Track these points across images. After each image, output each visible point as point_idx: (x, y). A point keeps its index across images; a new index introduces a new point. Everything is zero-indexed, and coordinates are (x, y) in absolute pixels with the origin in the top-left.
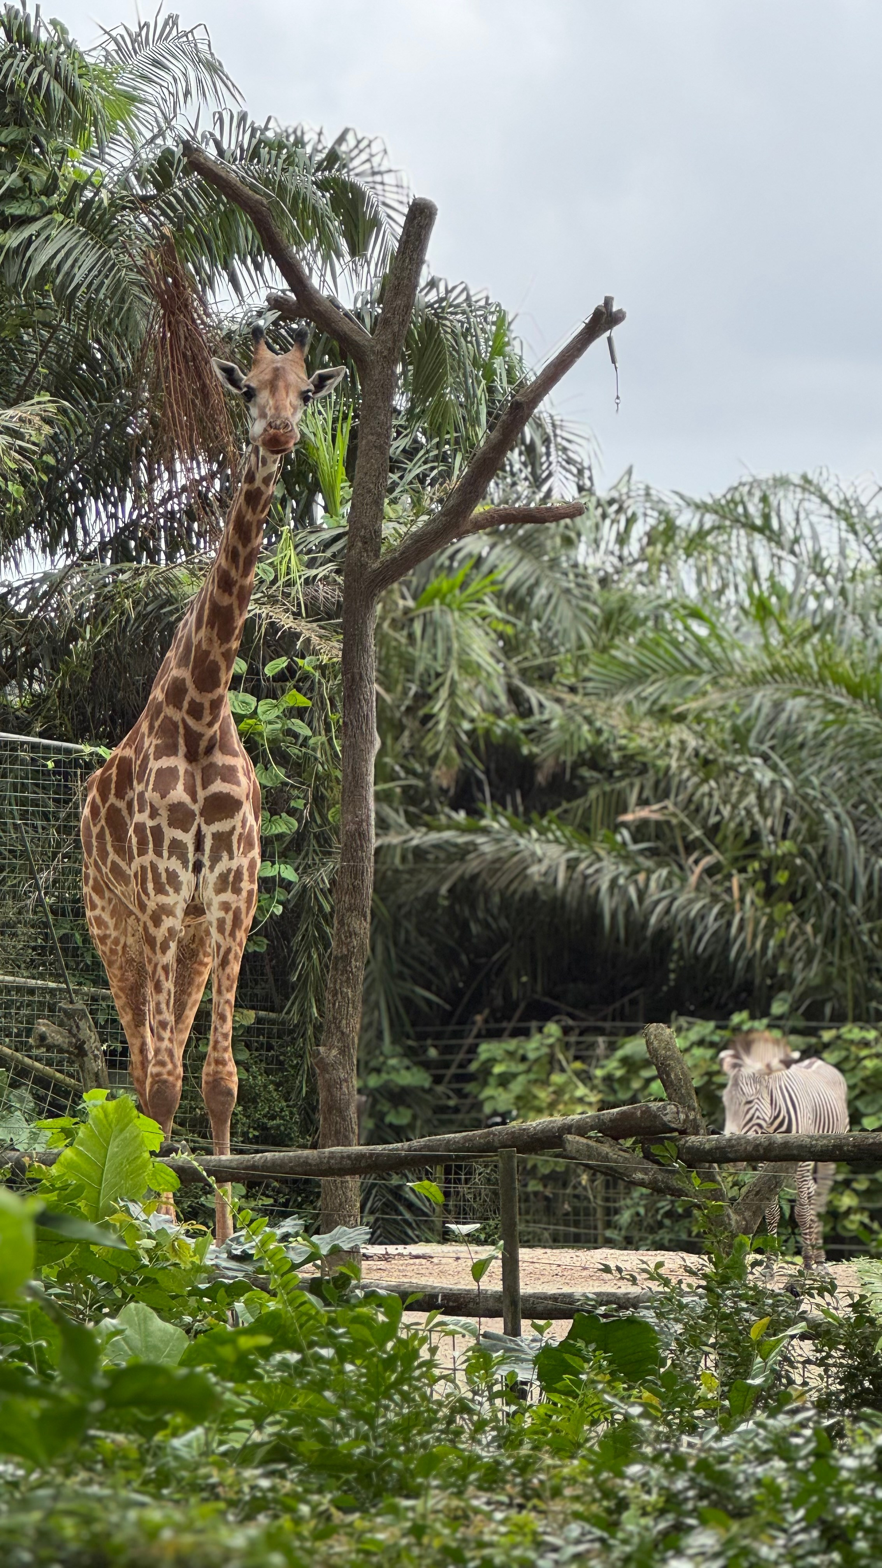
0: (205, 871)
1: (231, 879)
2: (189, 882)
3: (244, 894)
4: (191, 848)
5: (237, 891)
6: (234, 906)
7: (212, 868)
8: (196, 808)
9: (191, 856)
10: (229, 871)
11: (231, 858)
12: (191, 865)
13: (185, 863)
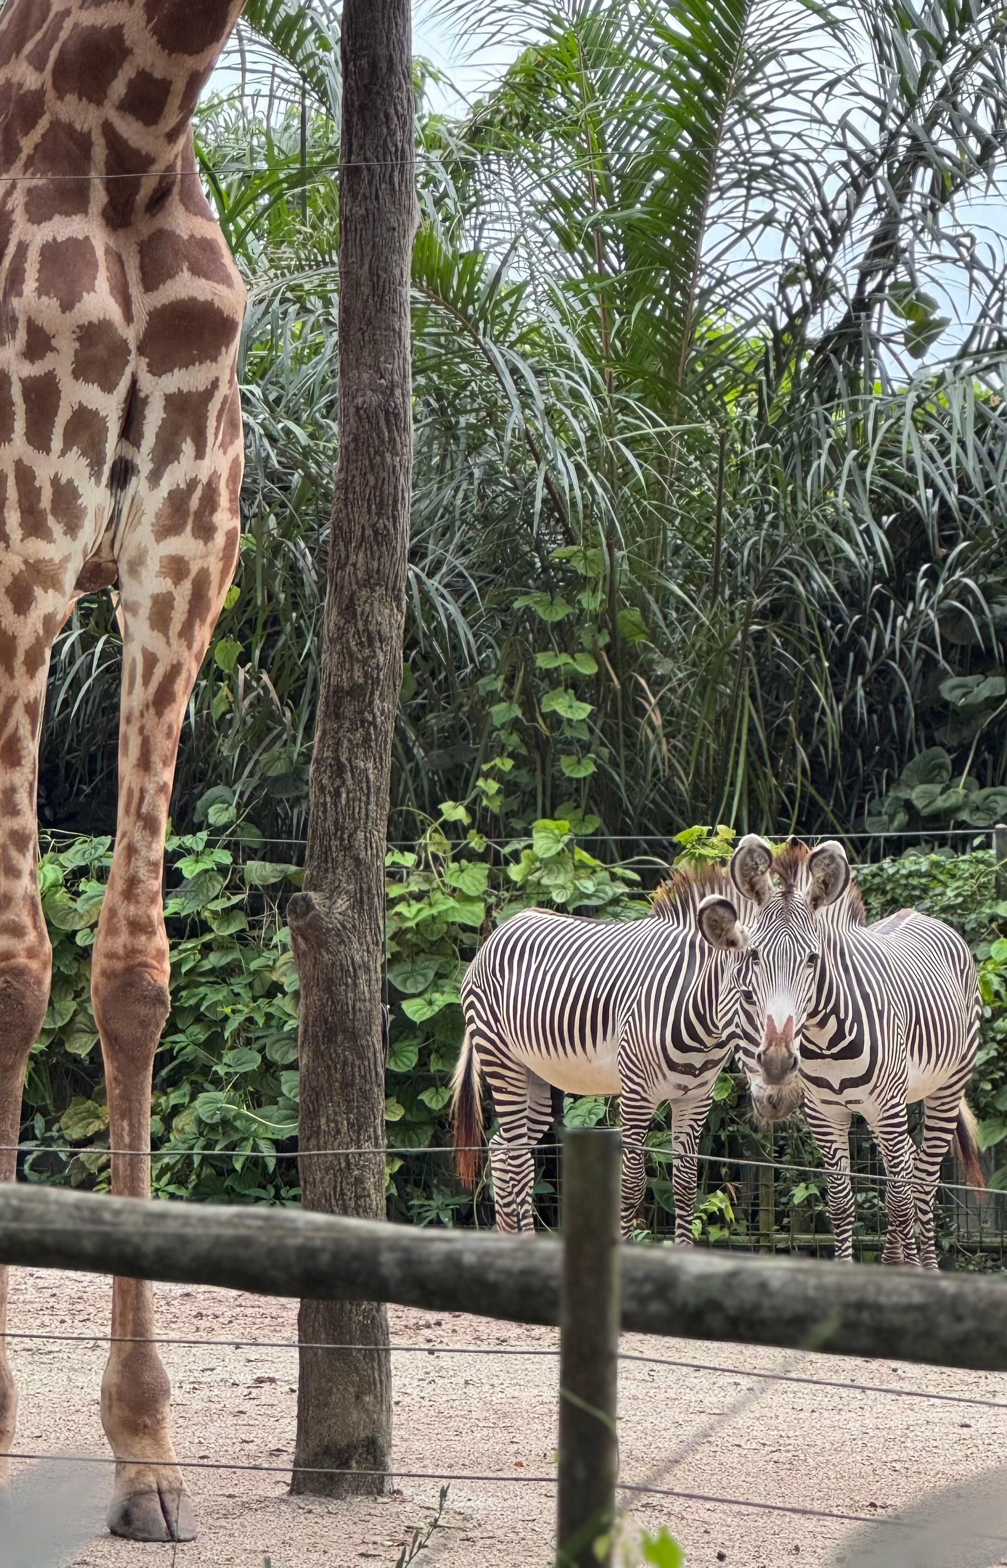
0: (138, 484)
1: (194, 503)
2: (99, 510)
3: (220, 539)
4: (114, 428)
5: (205, 531)
6: (194, 568)
7: (155, 477)
8: (131, 334)
9: (111, 446)
10: (192, 484)
11: (200, 454)
12: (106, 470)
13: (96, 463)
